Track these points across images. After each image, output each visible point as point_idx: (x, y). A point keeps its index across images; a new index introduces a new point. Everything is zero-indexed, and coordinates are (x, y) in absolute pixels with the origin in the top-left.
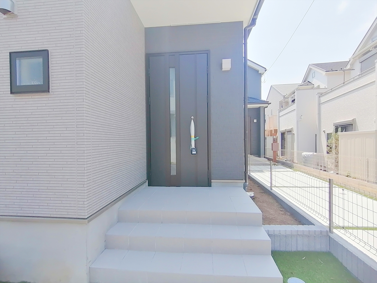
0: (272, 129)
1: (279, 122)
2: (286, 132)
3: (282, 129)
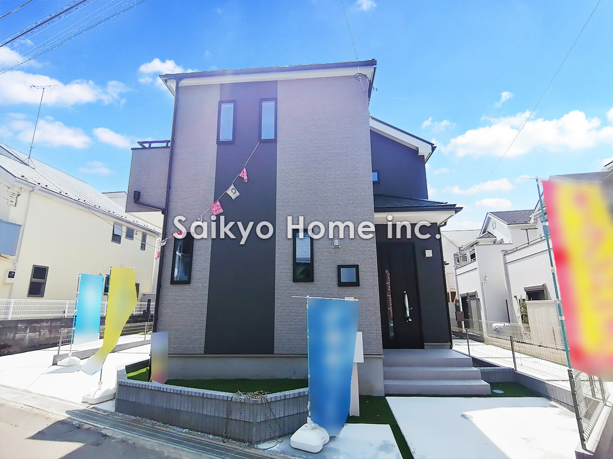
1: (457, 282)
2: (468, 297)
3: (463, 292)
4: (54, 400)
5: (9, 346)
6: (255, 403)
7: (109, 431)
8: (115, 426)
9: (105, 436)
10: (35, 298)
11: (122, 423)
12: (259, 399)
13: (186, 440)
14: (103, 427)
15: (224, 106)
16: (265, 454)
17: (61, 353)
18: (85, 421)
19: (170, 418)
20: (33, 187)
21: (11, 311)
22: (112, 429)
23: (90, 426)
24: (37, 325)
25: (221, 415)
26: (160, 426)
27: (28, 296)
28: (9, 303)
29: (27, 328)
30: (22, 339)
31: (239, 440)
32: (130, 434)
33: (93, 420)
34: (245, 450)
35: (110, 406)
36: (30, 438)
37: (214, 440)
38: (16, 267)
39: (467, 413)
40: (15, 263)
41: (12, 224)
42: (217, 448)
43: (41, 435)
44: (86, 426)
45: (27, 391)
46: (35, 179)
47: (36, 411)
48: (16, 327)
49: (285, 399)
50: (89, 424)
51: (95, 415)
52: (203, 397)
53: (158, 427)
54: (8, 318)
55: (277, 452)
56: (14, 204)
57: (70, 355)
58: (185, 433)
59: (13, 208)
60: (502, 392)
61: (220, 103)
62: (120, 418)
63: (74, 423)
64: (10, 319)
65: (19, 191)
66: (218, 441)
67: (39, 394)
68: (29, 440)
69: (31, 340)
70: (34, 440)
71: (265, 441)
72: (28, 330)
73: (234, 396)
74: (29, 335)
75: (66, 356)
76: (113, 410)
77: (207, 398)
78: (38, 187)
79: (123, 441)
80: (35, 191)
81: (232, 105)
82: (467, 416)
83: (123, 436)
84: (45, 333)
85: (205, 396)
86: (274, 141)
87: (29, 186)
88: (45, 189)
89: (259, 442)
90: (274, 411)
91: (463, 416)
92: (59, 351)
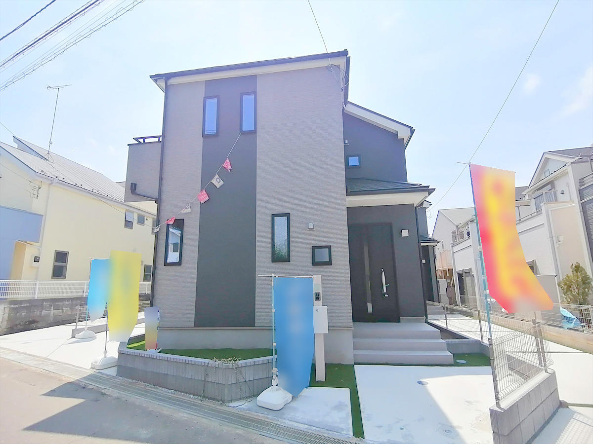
0: (446, 268)
1: (454, 259)
2: (464, 273)
3: (459, 268)
4: (68, 366)
5: (37, 322)
6: (227, 368)
7: (108, 390)
8: (114, 387)
9: (104, 394)
10: (58, 279)
11: (121, 385)
12: (230, 365)
13: (169, 399)
14: (103, 387)
15: (208, 101)
16: (234, 410)
17: (78, 327)
18: (90, 383)
19: (159, 381)
20: (51, 180)
21: (37, 291)
22: (111, 389)
23: (94, 387)
24: (59, 303)
25: (200, 378)
26: (150, 387)
27: (52, 278)
28: (35, 284)
29: (51, 305)
30: (48, 315)
31: (213, 399)
32: (125, 393)
33: (97, 381)
34: (218, 407)
35: (113, 372)
36: (44, 395)
37: (194, 399)
38: (40, 252)
39: (424, 380)
40: (39, 249)
41: (35, 214)
42: (194, 405)
43: (52, 393)
44: (91, 387)
45: (47, 359)
46: (53, 173)
47: (52, 374)
48: (42, 305)
49: (254, 365)
50: (93, 385)
51: (100, 378)
52: (186, 363)
53: (149, 389)
54: (34, 297)
55: (244, 409)
56: (36, 196)
57: (86, 329)
58: (171, 393)
59: (35, 200)
60: (464, 362)
61: (205, 98)
62: (119, 381)
63: (81, 384)
64: (36, 298)
65: (40, 184)
66: (197, 400)
67: (57, 361)
68: (43, 396)
69: (55, 316)
70: (46, 397)
71: (236, 400)
72: (52, 307)
73: (211, 362)
74: (53, 312)
75: (83, 329)
76: (115, 374)
77: (188, 363)
78: (56, 180)
79: (118, 398)
80: (54, 184)
81: (215, 100)
82: (423, 383)
83: (119, 395)
84: (67, 311)
85: (187, 362)
86: (254, 132)
87: (48, 179)
88: (62, 182)
89: (230, 401)
90: (244, 375)
91: (420, 383)
92: (76, 326)
